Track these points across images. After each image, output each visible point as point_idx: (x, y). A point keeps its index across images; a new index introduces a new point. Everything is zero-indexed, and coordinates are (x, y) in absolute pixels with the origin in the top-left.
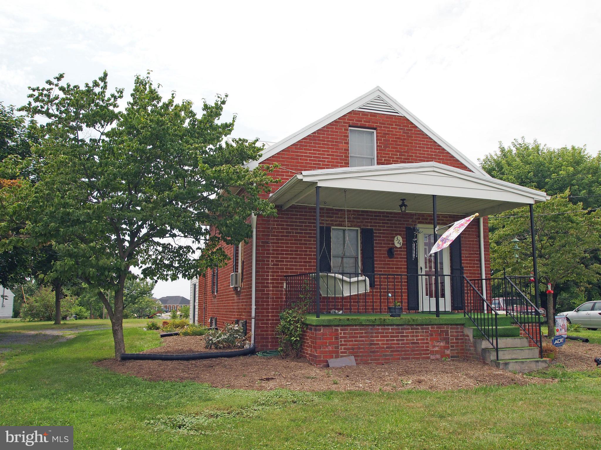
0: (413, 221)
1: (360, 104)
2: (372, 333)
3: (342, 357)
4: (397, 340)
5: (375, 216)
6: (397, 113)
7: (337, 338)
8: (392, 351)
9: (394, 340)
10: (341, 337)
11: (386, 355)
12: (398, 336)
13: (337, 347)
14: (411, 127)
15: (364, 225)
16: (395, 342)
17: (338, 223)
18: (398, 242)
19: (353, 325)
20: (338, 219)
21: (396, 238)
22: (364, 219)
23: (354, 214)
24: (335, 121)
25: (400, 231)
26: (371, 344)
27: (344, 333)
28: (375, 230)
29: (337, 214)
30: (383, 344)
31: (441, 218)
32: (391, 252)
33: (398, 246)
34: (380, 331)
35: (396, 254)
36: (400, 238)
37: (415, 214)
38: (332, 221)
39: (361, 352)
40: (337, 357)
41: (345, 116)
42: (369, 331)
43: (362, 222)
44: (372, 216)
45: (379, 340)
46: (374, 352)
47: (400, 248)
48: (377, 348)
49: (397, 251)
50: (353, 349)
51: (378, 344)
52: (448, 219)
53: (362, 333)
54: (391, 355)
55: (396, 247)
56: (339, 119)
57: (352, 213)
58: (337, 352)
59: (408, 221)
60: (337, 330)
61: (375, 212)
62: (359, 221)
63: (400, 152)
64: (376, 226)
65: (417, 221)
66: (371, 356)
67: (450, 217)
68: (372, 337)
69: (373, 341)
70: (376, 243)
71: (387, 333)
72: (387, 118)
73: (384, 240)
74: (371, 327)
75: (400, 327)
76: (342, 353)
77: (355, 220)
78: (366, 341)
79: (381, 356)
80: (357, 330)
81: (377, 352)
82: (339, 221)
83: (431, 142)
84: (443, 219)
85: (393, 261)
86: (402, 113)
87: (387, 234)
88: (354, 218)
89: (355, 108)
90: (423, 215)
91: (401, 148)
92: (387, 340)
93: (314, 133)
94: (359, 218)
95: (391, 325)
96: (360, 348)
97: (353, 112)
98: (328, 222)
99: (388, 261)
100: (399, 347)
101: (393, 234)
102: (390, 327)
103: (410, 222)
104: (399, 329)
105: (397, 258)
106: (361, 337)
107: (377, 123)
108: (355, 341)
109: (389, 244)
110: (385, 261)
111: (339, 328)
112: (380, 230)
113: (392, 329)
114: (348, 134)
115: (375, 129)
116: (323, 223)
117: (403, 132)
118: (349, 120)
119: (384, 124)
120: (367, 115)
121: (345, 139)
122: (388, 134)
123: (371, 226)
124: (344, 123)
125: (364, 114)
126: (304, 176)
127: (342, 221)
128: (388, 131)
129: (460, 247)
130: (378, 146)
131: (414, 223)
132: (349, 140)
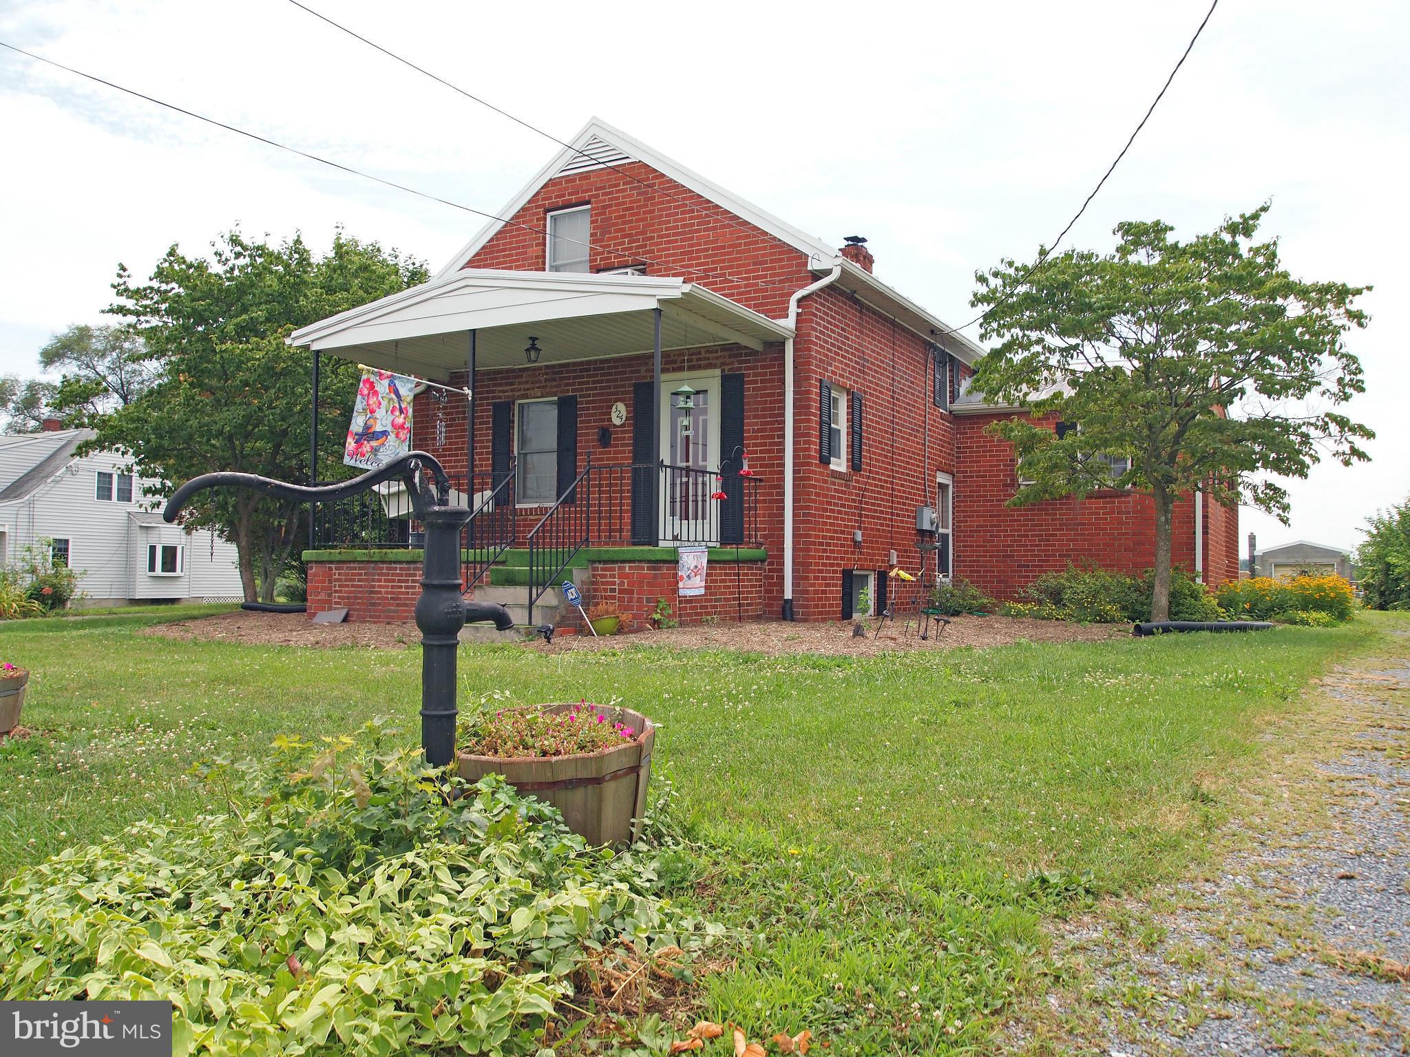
0: (647, 371)
1: (560, 164)
2: (373, 574)
3: (335, 609)
4: (407, 587)
5: (581, 371)
6: (627, 158)
7: (330, 581)
8: (398, 605)
9: (401, 587)
10: (336, 580)
11: (390, 611)
12: (407, 581)
13: (329, 596)
14: (654, 178)
15: (561, 392)
16: (403, 590)
17: (522, 392)
18: (619, 414)
19: (350, 562)
20: (522, 387)
21: (614, 409)
22: (562, 379)
23: (547, 374)
24: (523, 209)
25: (623, 393)
26: (372, 592)
27: (339, 574)
28: (581, 396)
29: (521, 377)
30: (387, 593)
31: (703, 355)
32: (605, 435)
33: (617, 421)
34: (384, 571)
35: (615, 439)
36: (621, 407)
38: (513, 390)
39: (359, 604)
40: (330, 609)
41: (537, 194)
42: (370, 571)
43: (559, 386)
44: (575, 371)
45: (383, 587)
46: (374, 604)
47: (623, 425)
48: (379, 598)
49: (616, 433)
50: (348, 598)
51: (380, 592)
52: (719, 354)
53: (361, 574)
54: (397, 611)
55: (615, 426)
56: (529, 202)
57: (543, 371)
58: (329, 602)
59: (638, 372)
60: (331, 569)
61: (581, 363)
62: (554, 383)
63: (630, 235)
64: (582, 390)
66: (370, 611)
67: (722, 350)
68: (373, 580)
69: (373, 587)
70: (581, 422)
71: (393, 575)
72: (609, 174)
73: (594, 415)
74: (373, 565)
75: (412, 566)
76: (336, 603)
77: (548, 384)
78: (366, 586)
79: (384, 611)
80: (355, 569)
81: (379, 604)
82: (524, 390)
83: (691, 197)
84: (708, 355)
85: (609, 453)
86: (636, 156)
87: (601, 401)
88: (546, 380)
89: (554, 173)
90: (665, 355)
91: (631, 229)
92: (393, 587)
93: (491, 240)
94: (554, 380)
95: (401, 562)
96: (356, 598)
97: (552, 183)
98: (507, 394)
99: (601, 453)
100: (407, 599)
101: (610, 401)
102: (398, 566)
103: (643, 373)
104: (409, 569)
105: (616, 446)
106: (359, 580)
107: (590, 190)
108: (353, 586)
109: (603, 420)
110: (594, 453)
111: (333, 566)
112: (589, 396)
113: (401, 569)
114: (545, 226)
115: (588, 203)
116: (500, 397)
117: (638, 194)
118: (544, 199)
119: (604, 188)
120: (574, 180)
121: (538, 238)
122: (610, 206)
123: (573, 391)
124: (537, 207)
125: (569, 179)
126: (294, 339)
127: (528, 389)
128: (610, 200)
129: (742, 411)
130: (592, 235)
131: (649, 374)
132: (544, 238)
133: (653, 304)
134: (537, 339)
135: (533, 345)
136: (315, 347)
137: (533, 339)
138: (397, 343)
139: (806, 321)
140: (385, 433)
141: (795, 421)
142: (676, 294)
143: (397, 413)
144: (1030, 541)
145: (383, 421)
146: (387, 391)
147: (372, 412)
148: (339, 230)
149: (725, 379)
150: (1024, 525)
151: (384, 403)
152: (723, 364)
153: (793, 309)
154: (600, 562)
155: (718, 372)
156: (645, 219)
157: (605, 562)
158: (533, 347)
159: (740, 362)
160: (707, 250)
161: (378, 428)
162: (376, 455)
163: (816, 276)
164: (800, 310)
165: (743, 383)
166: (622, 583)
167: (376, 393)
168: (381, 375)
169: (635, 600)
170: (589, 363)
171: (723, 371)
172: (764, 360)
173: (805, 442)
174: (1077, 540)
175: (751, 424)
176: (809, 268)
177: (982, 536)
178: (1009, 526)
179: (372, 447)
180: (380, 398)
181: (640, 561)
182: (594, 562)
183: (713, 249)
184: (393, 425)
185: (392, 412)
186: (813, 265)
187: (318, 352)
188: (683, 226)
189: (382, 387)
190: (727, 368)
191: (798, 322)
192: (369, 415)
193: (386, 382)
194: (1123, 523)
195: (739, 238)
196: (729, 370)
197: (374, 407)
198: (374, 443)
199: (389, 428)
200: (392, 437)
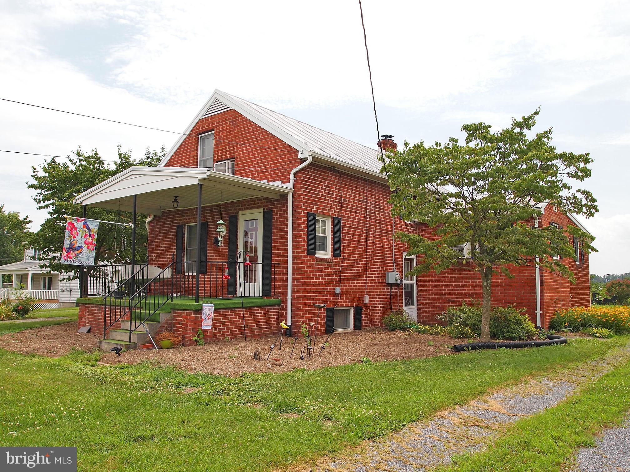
0: (234, 210)
1: (203, 113)
2: (100, 310)
5: (209, 210)
6: (228, 108)
9: (108, 317)
10: (88, 312)
13: (86, 319)
14: (238, 117)
15: (202, 220)
17: (187, 220)
19: (92, 304)
20: (188, 218)
23: (197, 211)
24: (190, 134)
25: (225, 220)
26: (98, 319)
27: (89, 310)
28: (209, 222)
29: (187, 213)
31: (256, 202)
32: (217, 241)
33: (223, 234)
34: (103, 309)
35: (222, 243)
37: (236, 202)
38: (184, 219)
39: (94, 324)
40: (85, 326)
41: (195, 126)
42: (99, 308)
44: (207, 210)
46: (98, 324)
47: (225, 236)
48: (101, 322)
51: (101, 319)
52: (263, 201)
53: (95, 310)
56: (192, 131)
57: (195, 210)
58: (85, 322)
59: (231, 210)
60: (86, 307)
61: (209, 206)
63: (229, 144)
64: (209, 219)
65: (238, 208)
66: (98, 327)
67: (264, 199)
68: (99, 313)
70: (209, 234)
72: (221, 115)
73: (214, 231)
74: (99, 306)
75: (112, 307)
78: (97, 316)
80: (94, 307)
84: (258, 202)
85: (219, 249)
86: (232, 107)
88: (196, 215)
89: (201, 117)
90: (241, 202)
91: (229, 141)
96: (93, 321)
97: (200, 121)
98: (182, 221)
105: (222, 246)
106: (95, 313)
107: (214, 124)
108: (93, 315)
109: (217, 234)
110: (214, 250)
112: (212, 222)
114: (198, 142)
115: (213, 130)
116: (179, 223)
117: (232, 125)
118: (197, 129)
119: (219, 122)
120: (213, 118)
121: (194, 148)
122: (221, 131)
123: (207, 219)
124: (195, 133)
125: (206, 119)
126: (77, 200)
127: (190, 219)
128: (222, 128)
129: (272, 229)
130: (215, 145)
131: (235, 211)
132: (197, 147)
133: (196, 182)
136: (84, 204)
137: (176, 197)
139: (298, 184)
140: (81, 247)
141: (293, 234)
142: (204, 176)
143: (88, 237)
144: (454, 287)
145: (80, 241)
146: (82, 227)
147: (74, 237)
149: (265, 213)
150: (450, 279)
151: (80, 233)
152: (264, 206)
153: (292, 178)
154: (176, 309)
155: (262, 210)
156: (234, 137)
157: (178, 310)
158: (176, 201)
159: (271, 205)
160: (258, 150)
161: (78, 245)
162: (77, 258)
163: (303, 160)
164: (295, 179)
165: (272, 215)
166: (184, 321)
167: (76, 229)
168: (78, 220)
169: (188, 329)
170: (212, 206)
171: (264, 209)
172: (281, 204)
173: (298, 245)
174: (477, 287)
175: (276, 236)
176: (299, 157)
177: (431, 285)
178: (443, 280)
179: (75, 254)
180: (78, 231)
181: (191, 310)
182: (174, 309)
183: (261, 149)
184: (85, 242)
185: (85, 237)
186: (301, 156)
187: (85, 206)
188: (250, 139)
189: (79, 225)
190: (265, 208)
191: (294, 184)
192: (73, 239)
193: (81, 223)
195: (271, 144)
196: (267, 209)
197: (75, 235)
198: (76, 252)
199: (83, 245)
200: (85, 249)
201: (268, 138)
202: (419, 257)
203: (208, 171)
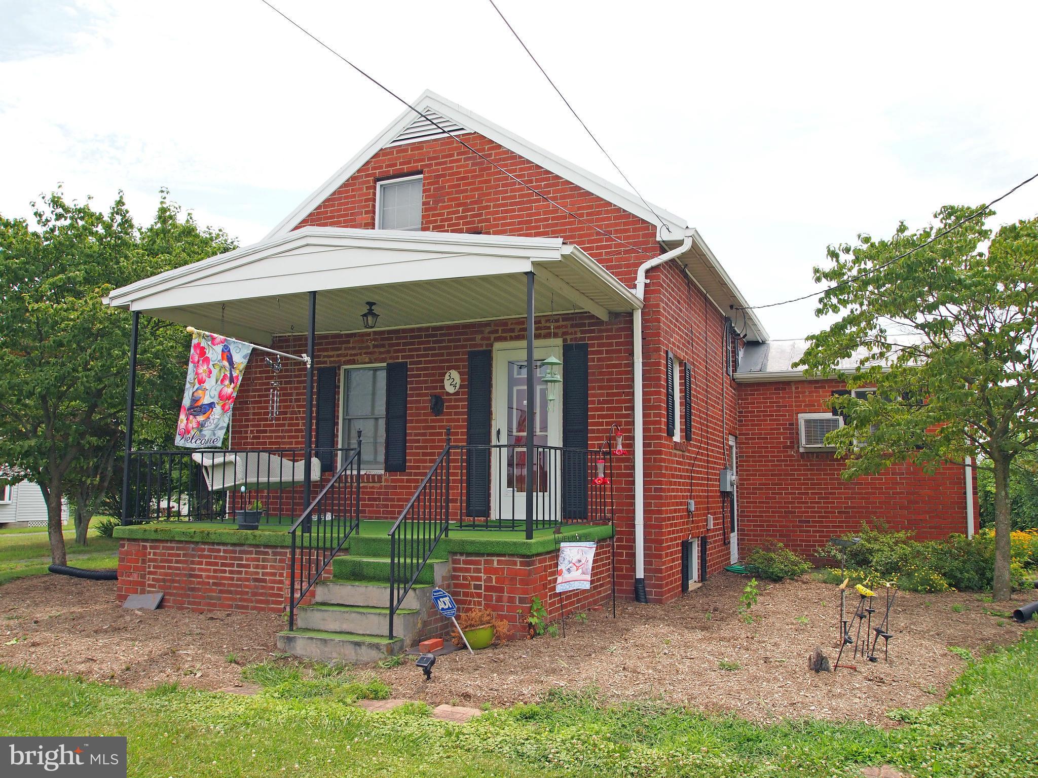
0: (483, 339)
1: (392, 135)
2: (193, 556)
3: (149, 592)
4: (231, 572)
5: (412, 337)
6: (462, 129)
7: (144, 561)
8: (221, 592)
9: (225, 571)
10: (151, 560)
11: (211, 598)
12: (232, 565)
13: (143, 576)
14: (489, 149)
15: (391, 358)
16: (227, 575)
17: (348, 358)
18: (452, 382)
19: (167, 541)
20: (349, 352)
21: (447, 377)
22: (391, 345)
23: (375, 340)
24: (353, 178)
25: (457, 360)
26: (191, 576)
27: (155, 554)
28: (412, 363)
29: (348, 342)
30: (208, 577)
31: (543, 324)
32: (438, 403)
33: (450, 389)
34: (206, 553)
35: (448, 407)
36: (455, 374)
37: (488, 324)
38: (338, 356)
39: (175, 588)
40: (143, 592)
41: (367, 163)
42: (190, 552)
43: (388, 352)
44: (405, 338)
45: (204, 571)
46: (193, 589)
47: (456, 393)
48: (199, 583)
49: (450, 401)
50: (164, 580)
51: (200, 576)
52: (561, 323)
53: (179, 555)
54: (220, 599)
55: (448, 394)
56: (359, 171)
57: (372, 337)
58: (142, 584)
59: (474, 339)
60: (145, 547)
61: (412, 330)
62: (382, 350)
63: (464, 204)
64: (412, 357)
65: (493, 336)
66: (188, 596)
67: (564, 320)
68: (193, 563)
69: (194, 569)
70: (412, 389)
71: (216, 557)
72: (443, 144)
73: (425, 382)
74: (192, 546)
75: (238, 549)
76: (150, 586)
77: (376, 350)
78: (184, 569)
79: (203, 598)
80: (172, 548)
81: (199, 590)
82: (351, 355)
83: (530, 168)
85: (442, 421)
86: (471, 127)
87: (433, 368)
88: (375, 346)
89: (385, 143)
90: (504, 323)
91: (466, 197)
92: (215, 571)
93: (319, 207)
94: (383, 346)
95: (224, 544)
96: (173, 581)
97: (382, 152)
98: (332, 359)
99: (433, 421)
100: (232, 585)
101: (442, 368)
102: (222, 548)
103: (478, 341)
104: (235, 552)
105: (450, 414)
106: (177, 562)
107: (423, 160)
108: (169, 568)
109: (435, 388)
110: (426, 421)
111: (148, 544)
112: (420, 362)
113: (225, 551)
114: (374, 194)
115: (421, 172)
116: (325, 362)
117: (473, 165)
118: (374, 168)
119: (436, 158)
120: (406, 150)
121: (368, 206)
122: (444, 176)
123: (403, 357)
124: (367, 176)
125: (400, 149)
126: (112, 299)
127: (355, 355)
128: (443, 169)
129: (586, 381)
130: (424, 203)
131: (485, 342)
132: (374, 206)
133: (528, 268)
134: (374, 304)
135: (370, 311)
136: (135, 307)
137: (371, 304)
138: (223, 305)
139: (654, 292)
140: (211, 405)
141: (644, 393)
142: (556, 256)
143: (227, 382)
144: (810, 498)
145: (211, 391)
146: (220, 357)
147: (201, 382)
148: (164, 194)
149: (567, 351)
150: (804, 484)
151: (215, 372)
152: (564, 334)
153: (641, 280)
154: (462, 554)
155: (559, 341)
156: (481, 189)
157: (469, 554)
159: (583, 332)
160: (547, 219)
161: (206, 400)
162: (201, 431)
163: (664, 247)
164: (648, 281)
165: (586, 353)
166: (489, 579)
167: (207, 360)
168: (213, 339)
169: (505, 599)
170: (420, 329)
171: (565, 341)
172: (611, 330)
173: (656, 415)
174: (855, 498)
175: (595, 395)
176: (658, 239)
177: (765, 493)
178: (790, 484)
179: (198, 422)
180: (211, 366)
181: (512, 555)
182: (455, 554)
183: (553, 219)
184: (221, 397)
185: (222, 381)
186: (662, 235)
187: (138, 314)
188: (521, 196)
189: (215, 353)
190: (568, 337)
191: (646, 292)
192: (197, 386)
193: (219, 348)
194: (897, 483)
195: (579, 208)
196: (571, 340)
197: (204, 376)
198: (201, 418)
199: (216, 400)
200: (218, 409)
201: (572, 196)
202: (741, 443)
203: (565, 246)
